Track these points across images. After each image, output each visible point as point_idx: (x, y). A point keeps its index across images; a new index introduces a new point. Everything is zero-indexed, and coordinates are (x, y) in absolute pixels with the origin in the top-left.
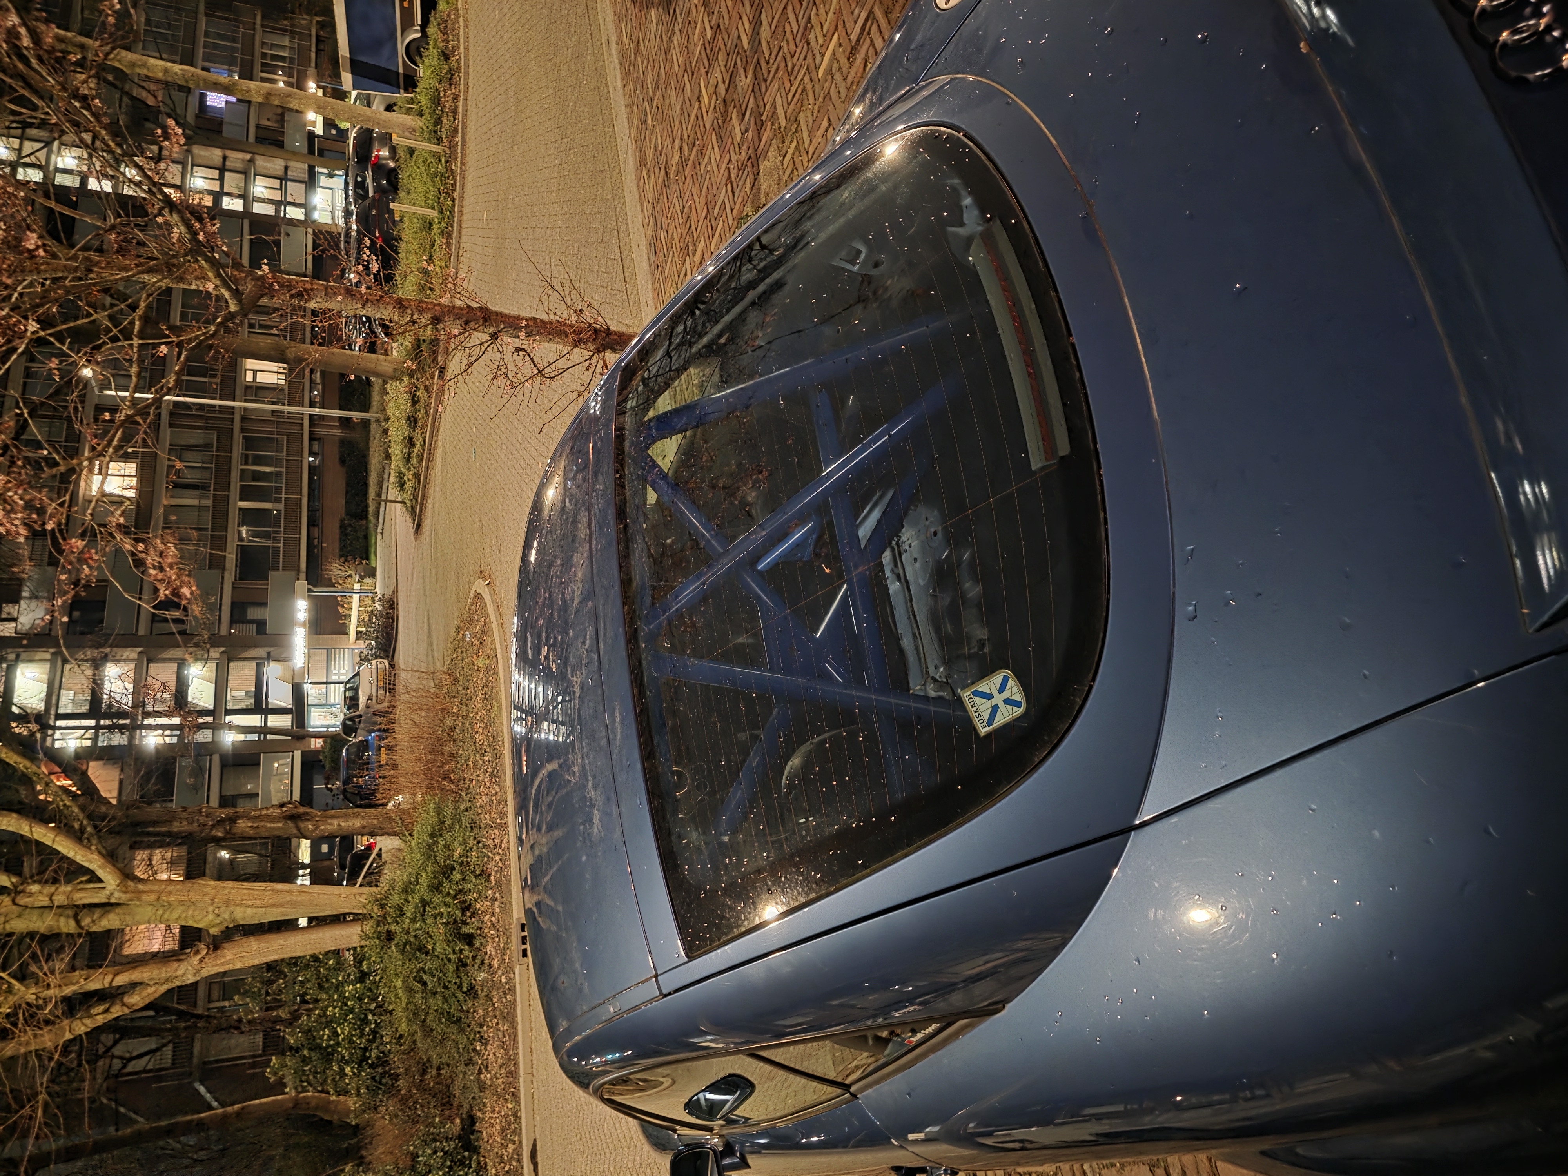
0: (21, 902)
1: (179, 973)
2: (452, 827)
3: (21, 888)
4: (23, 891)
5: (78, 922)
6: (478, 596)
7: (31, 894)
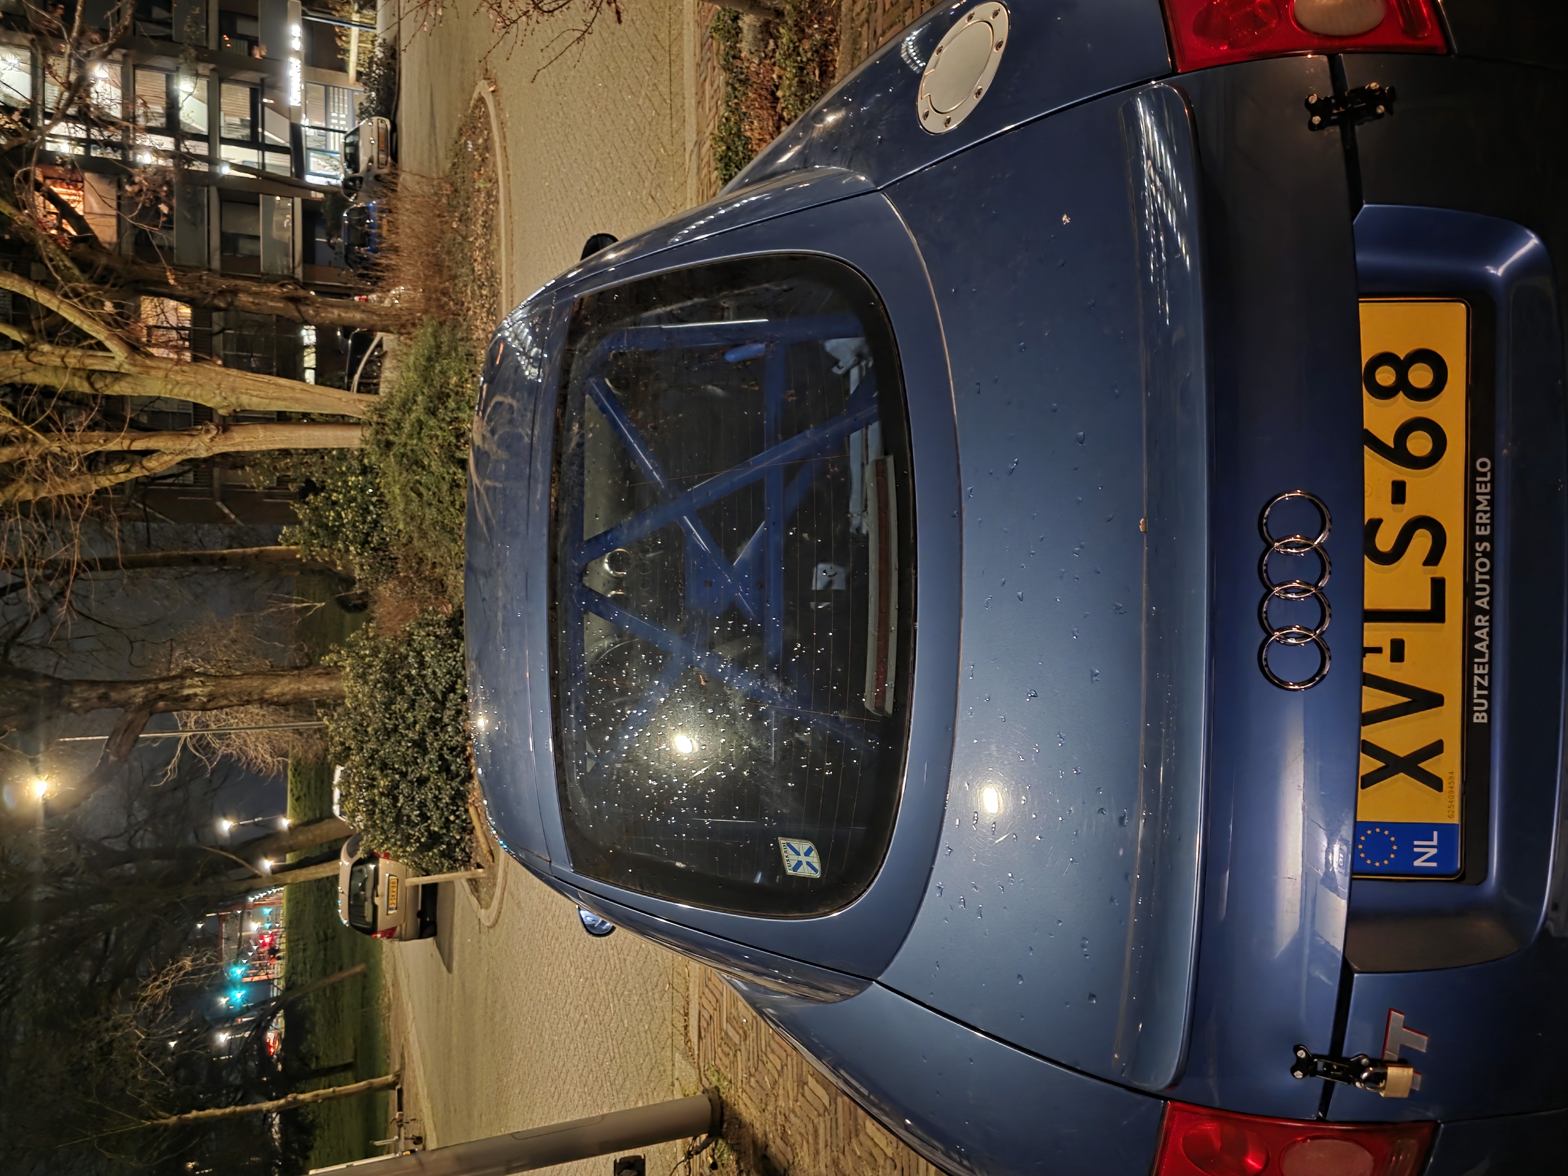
0: (35, 360)
1: (193, 446)
2: (448, 354)
3: (32, 346)
4: (35, 349)
5: (92, 385)
6: (481, 100)
7: (43, 354)
